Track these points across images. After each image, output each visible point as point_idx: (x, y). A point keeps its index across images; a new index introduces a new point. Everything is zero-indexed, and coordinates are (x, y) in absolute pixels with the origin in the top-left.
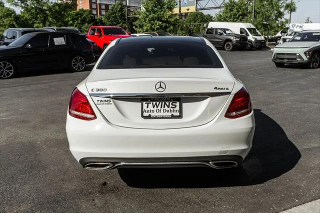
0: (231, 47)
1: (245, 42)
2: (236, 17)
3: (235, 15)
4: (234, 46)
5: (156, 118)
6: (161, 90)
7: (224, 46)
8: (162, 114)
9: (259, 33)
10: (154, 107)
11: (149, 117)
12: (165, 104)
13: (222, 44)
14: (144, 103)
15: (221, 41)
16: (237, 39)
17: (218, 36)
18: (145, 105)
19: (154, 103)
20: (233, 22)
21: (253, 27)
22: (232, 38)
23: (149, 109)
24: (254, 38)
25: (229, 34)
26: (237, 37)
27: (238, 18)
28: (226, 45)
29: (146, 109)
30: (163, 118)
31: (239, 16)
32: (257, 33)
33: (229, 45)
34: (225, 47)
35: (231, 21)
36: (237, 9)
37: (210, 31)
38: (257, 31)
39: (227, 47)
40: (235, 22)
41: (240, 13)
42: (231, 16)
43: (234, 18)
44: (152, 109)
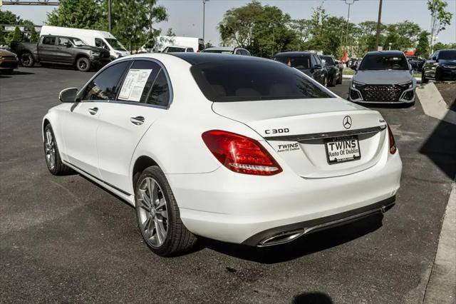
0: (88, 66)
1: (107, 59)
2: (82, 22)
3: (80, 17)
4: (91, 64)
5: (342, 161)
6: (348, 126)
7: (75, 64)
8: (345, 156)
9: (123, 47)
10: (338, 148)
11: (335, 161)
12: (347, 143)
13: (71, 60)
14: (328, 144)
15: (70, 55)
16: (96, 54)
17: (64, 49)
18: (329, 147)
19: (337, 143)
20: (78, 28)
21: (112, 37)
22: (88, 52)
23: (333, 152)
24: (117, 53)
25: (81, 46)
26: (96, 52)
27: (85, 24)
28: (78, 63)
29: (332, 152)
30: (347, 160)
31: (87, 19)
32: (119, 46)
33: (84, 62)
34: (78, 66)
35: (74, 27)
36: (81, 9)
37: (47, 40)
38: (119, 43)
39: (81, 65)
40: (82, 27)
41: (88, 15)
42: (74, 18)
43: (80, 23)
44: (337, 151)
